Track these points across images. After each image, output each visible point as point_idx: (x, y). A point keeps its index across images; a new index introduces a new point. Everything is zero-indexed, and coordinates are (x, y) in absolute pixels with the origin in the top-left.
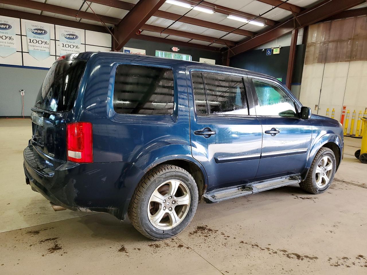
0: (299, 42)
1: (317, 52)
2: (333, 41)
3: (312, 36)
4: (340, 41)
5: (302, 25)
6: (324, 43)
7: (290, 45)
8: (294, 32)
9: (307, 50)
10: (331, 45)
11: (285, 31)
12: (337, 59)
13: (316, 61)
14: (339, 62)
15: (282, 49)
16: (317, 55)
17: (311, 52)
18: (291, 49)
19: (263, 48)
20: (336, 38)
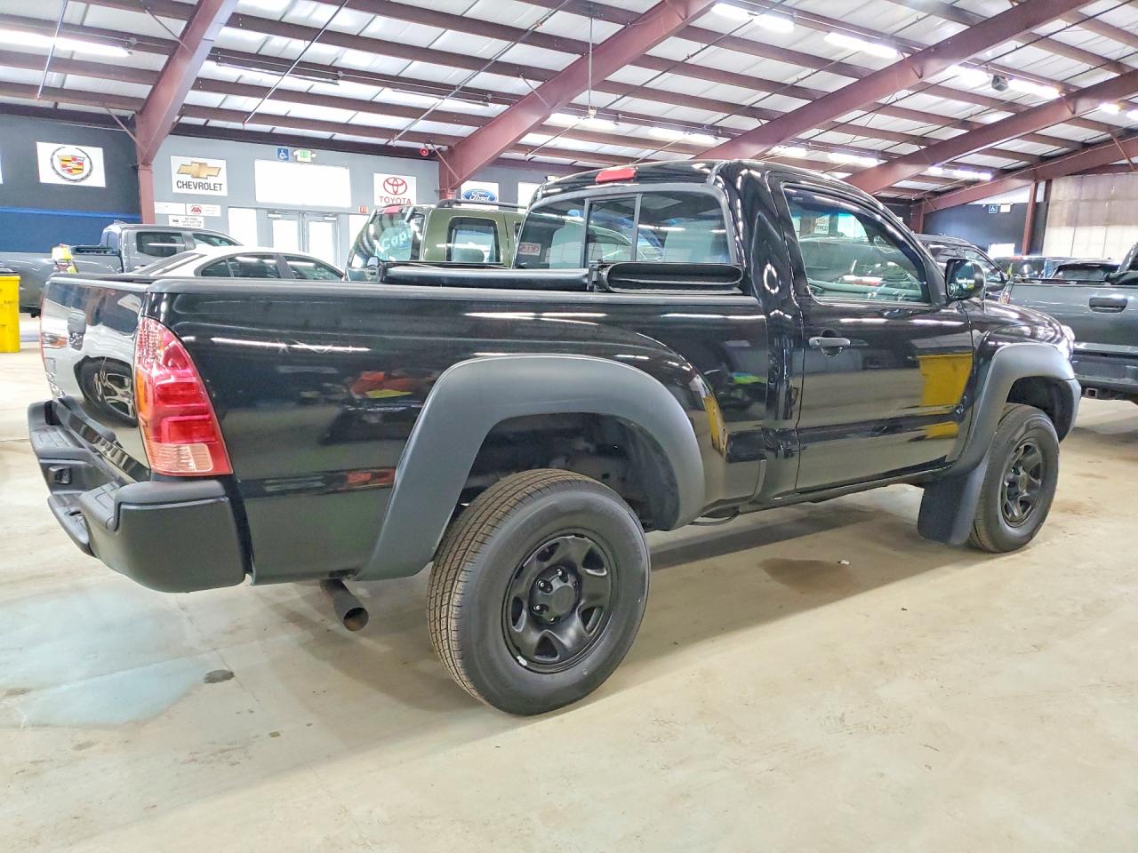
0: (1040, 198)
1: (1065, 211)
2: (1086, 200)
3: (1057, 191)
4: (1093, 200)
5: (1043, 178)
6: (1076, 201)
7: (1027, 201)
8: (1033, 185)
9: (1049, 208)
10: (1082, 205)
11: (1018, 183)
12: (1091, 222)
13: (1064, 224)
14: (1095, 227)
15: (1013, 206)
16: (1065, 215)
17: (1055, 213)
18: (1030, 208)
19: (983, 202)
20: (1090, 197)
